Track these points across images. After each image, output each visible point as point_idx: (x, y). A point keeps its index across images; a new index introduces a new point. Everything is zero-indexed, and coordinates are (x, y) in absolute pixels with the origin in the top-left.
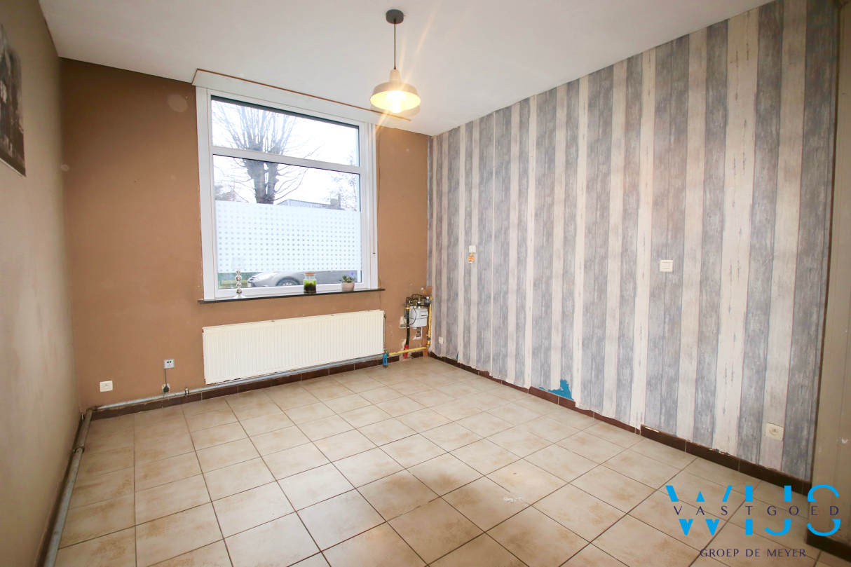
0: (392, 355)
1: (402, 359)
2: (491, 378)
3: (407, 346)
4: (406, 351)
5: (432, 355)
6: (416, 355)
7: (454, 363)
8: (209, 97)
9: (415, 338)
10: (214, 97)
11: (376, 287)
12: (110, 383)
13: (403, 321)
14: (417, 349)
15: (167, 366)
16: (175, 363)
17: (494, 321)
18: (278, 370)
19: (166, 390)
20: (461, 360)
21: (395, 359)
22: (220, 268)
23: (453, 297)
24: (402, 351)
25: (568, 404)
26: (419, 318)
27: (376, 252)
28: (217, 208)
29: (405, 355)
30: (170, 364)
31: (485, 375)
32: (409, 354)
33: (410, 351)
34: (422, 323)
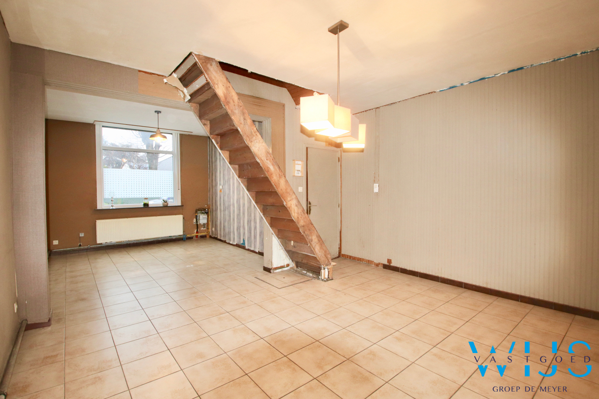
0: (188, 236)
1: (194, 238)
2: (226, 243)
3: (197, 232)
4: (197, 234)
5: (211, 237)
6: (203, 237)
7: (216, 239)
8: (101, 126)
9: (202, 229)
10: (103, 126)
11: (180, 205)
12: (57, 241)
13: (195, 220)
14: (203, 234)
15: (81, 235)
16: (84, 235)
17: (227, 218)
18: (130, 239)
19: (80, 245)
20: (219, 238)
21: (190, 238)
22: (105, 196)
23: (216, 210)
24: (195, 234)
25: (244, 248)
26: (203, 219)
27: (180, 188)
28: (104, 171)
29: (197, 236)
30: (82, 235)
31: (225, 242)
32: (199, 236)
33: (199, 234)
34: (205, 221)
